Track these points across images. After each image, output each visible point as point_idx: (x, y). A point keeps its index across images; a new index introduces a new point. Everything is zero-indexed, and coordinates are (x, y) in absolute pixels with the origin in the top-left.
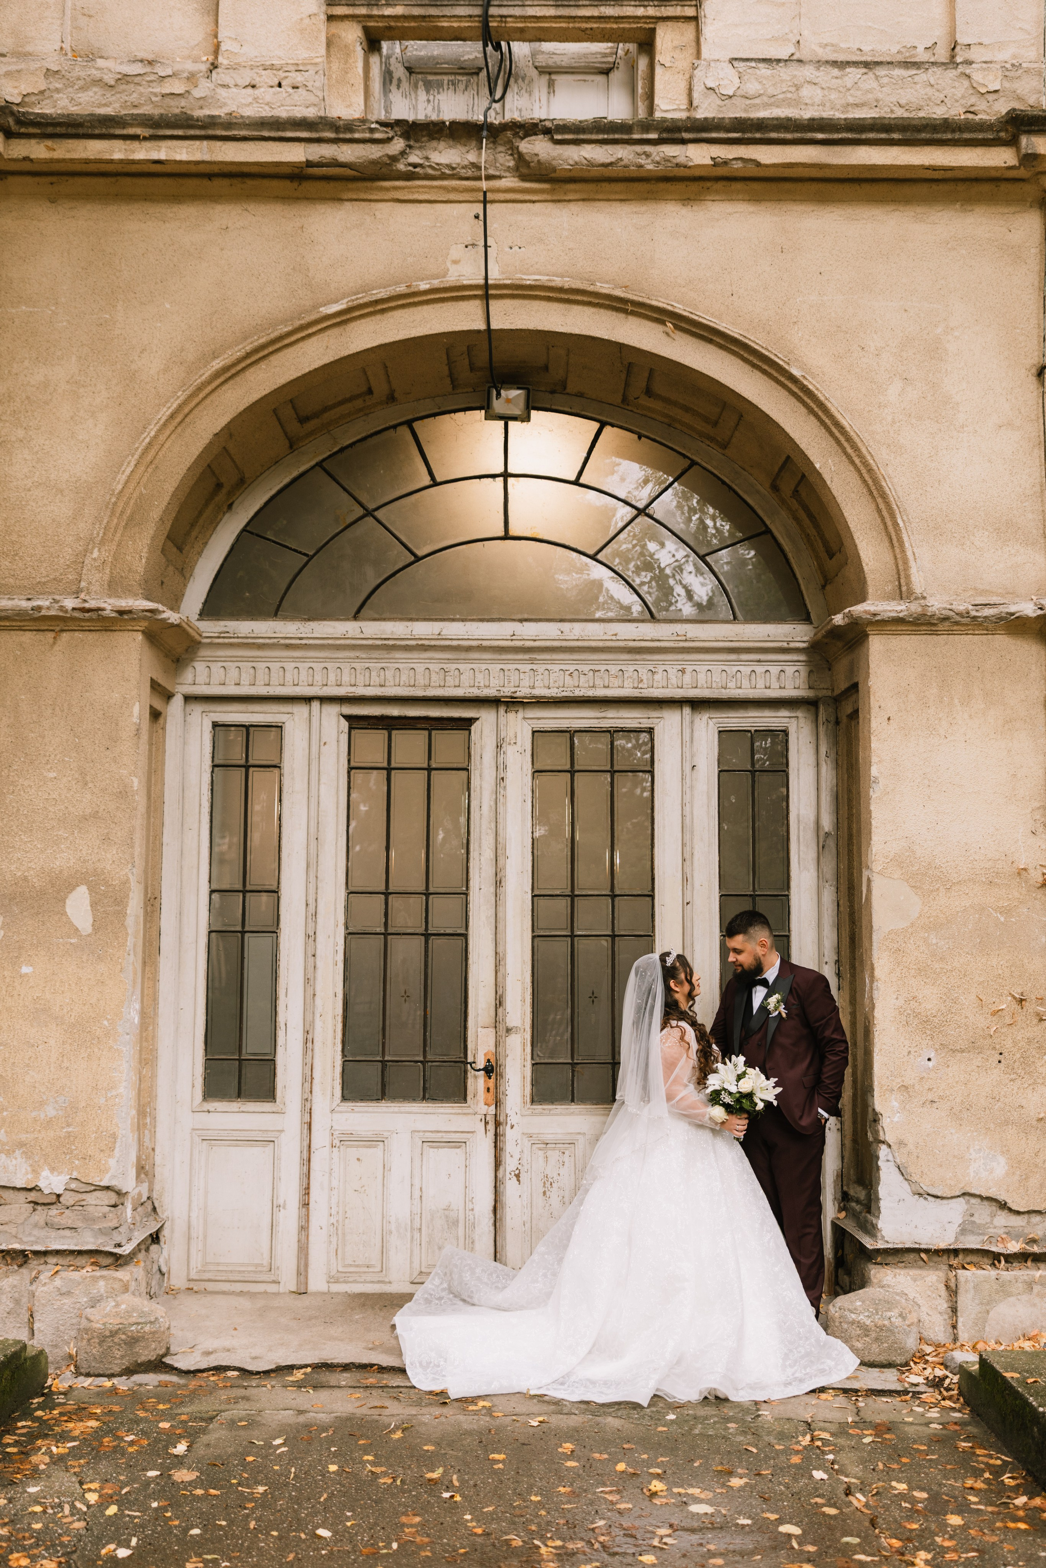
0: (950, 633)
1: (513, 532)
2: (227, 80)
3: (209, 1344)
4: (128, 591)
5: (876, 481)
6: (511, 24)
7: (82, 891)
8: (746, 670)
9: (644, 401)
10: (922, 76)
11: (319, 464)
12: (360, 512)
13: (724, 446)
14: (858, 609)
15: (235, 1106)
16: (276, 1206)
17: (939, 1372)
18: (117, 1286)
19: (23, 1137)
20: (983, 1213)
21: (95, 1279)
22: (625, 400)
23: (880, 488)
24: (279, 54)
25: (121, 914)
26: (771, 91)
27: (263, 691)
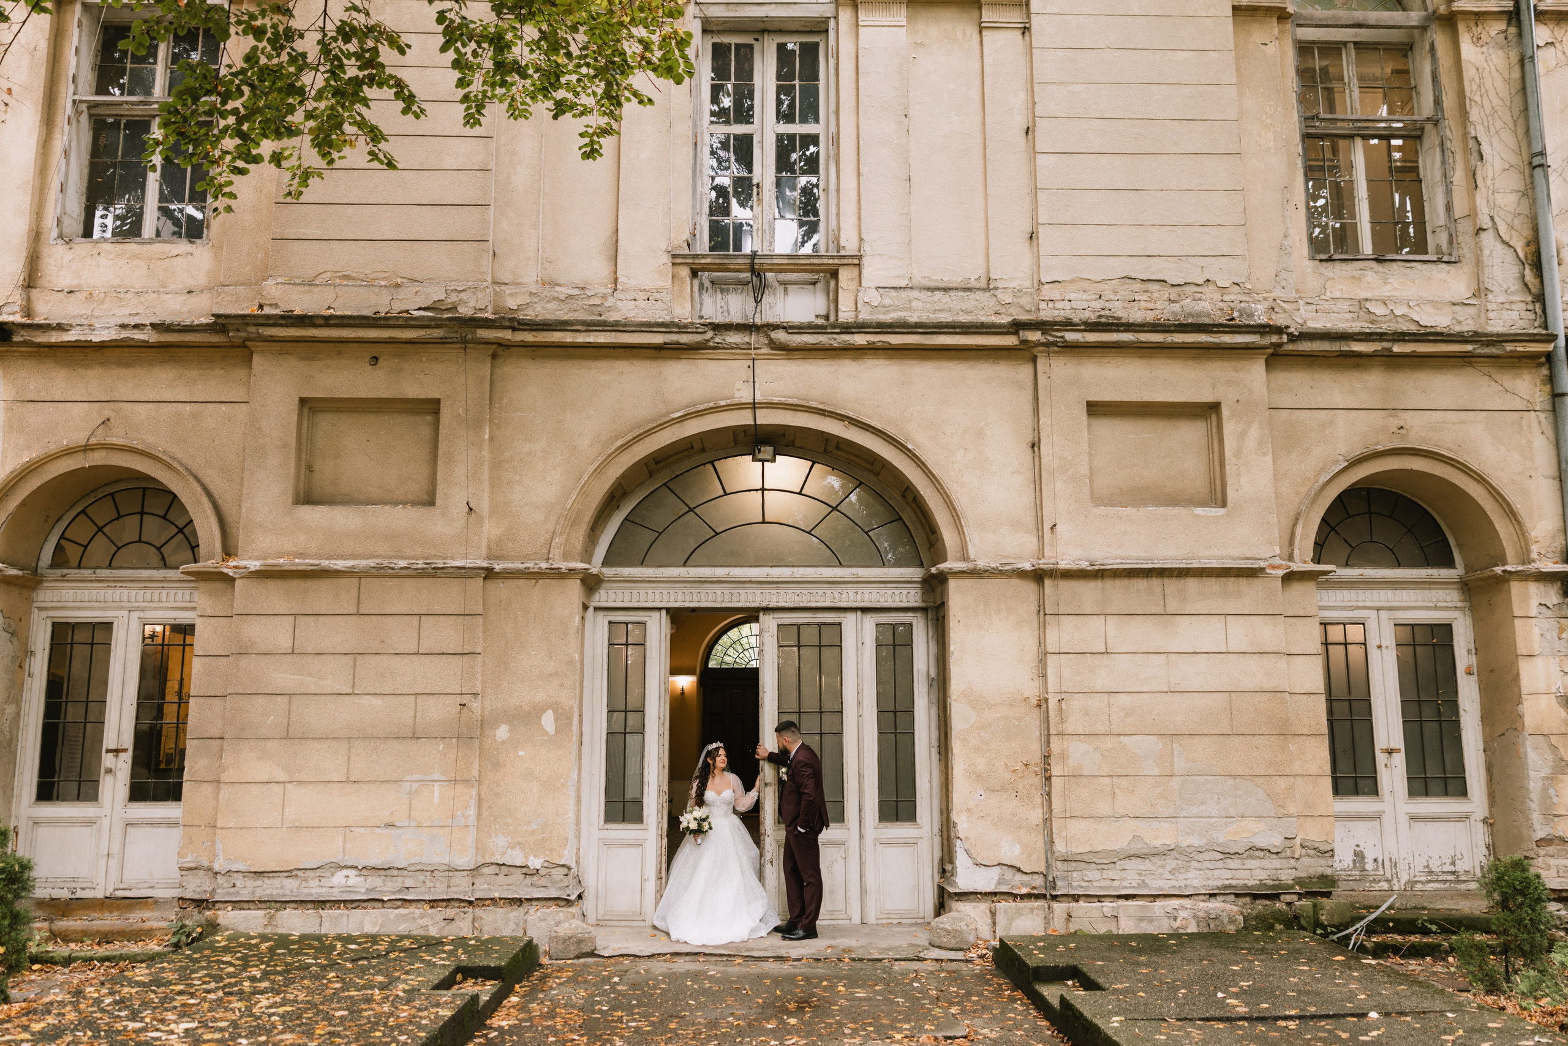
0: (989, 578)
1: (767, 520)
2: (622, 297)
3: (617, 946)
4: (573, 559)
5: (951, 502)
6: (765, 267)
7: (550, 712)
8: (890, 592)
9: (835, 451)
10: (972, 296)
11: (665, 484)
12: (687, 509)
13: (878, 475)
14: (942, 566)
15: (621, 826)
16: (643, 880)
17: (984, 952)
18: (569, 915)
19: (520, 839)
20: (1009, 874)
21: (558, 912)
22: (825, 450)
23: (953, 505)
24: (648, 284)
25: (570, 724)
26: (897, 303)
27: (636, 605)
